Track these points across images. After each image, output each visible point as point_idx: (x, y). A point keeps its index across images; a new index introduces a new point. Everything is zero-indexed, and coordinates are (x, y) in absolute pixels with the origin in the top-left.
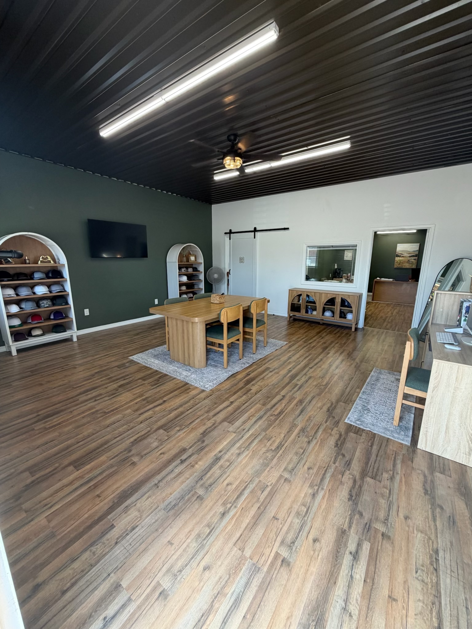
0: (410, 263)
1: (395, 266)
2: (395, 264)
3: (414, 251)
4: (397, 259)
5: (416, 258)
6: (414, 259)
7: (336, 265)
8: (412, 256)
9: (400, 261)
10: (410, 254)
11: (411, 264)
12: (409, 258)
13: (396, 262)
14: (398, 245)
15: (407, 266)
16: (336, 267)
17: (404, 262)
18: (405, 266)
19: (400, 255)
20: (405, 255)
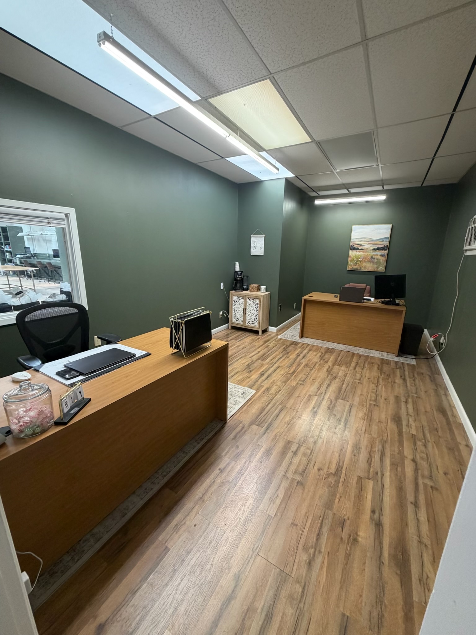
0: (373, 263)
1: (350, 268)
2: (350, 263)
3: (382, 240)
4: (352, 253)
5: (385, 252)
6: (382, 256)
7: (237, 263)
8: (378, 249)
9: (358, 258)
10: (373, 244)
11: (377, 263)
12: (372, 253)
13: (350, 259)
14: (354, 227)
15: (369, 267)
16: (238, 269)
17: (365, 259)
18: (365, 267)
19: (356, 246)
20: (367, 246)
